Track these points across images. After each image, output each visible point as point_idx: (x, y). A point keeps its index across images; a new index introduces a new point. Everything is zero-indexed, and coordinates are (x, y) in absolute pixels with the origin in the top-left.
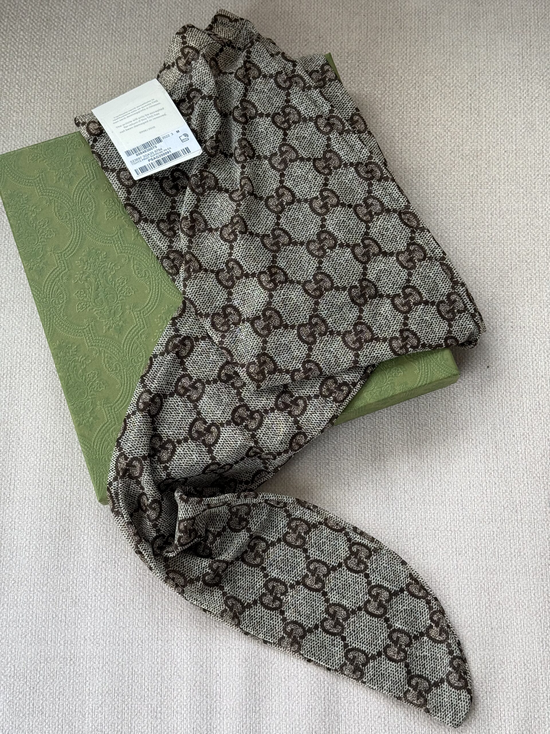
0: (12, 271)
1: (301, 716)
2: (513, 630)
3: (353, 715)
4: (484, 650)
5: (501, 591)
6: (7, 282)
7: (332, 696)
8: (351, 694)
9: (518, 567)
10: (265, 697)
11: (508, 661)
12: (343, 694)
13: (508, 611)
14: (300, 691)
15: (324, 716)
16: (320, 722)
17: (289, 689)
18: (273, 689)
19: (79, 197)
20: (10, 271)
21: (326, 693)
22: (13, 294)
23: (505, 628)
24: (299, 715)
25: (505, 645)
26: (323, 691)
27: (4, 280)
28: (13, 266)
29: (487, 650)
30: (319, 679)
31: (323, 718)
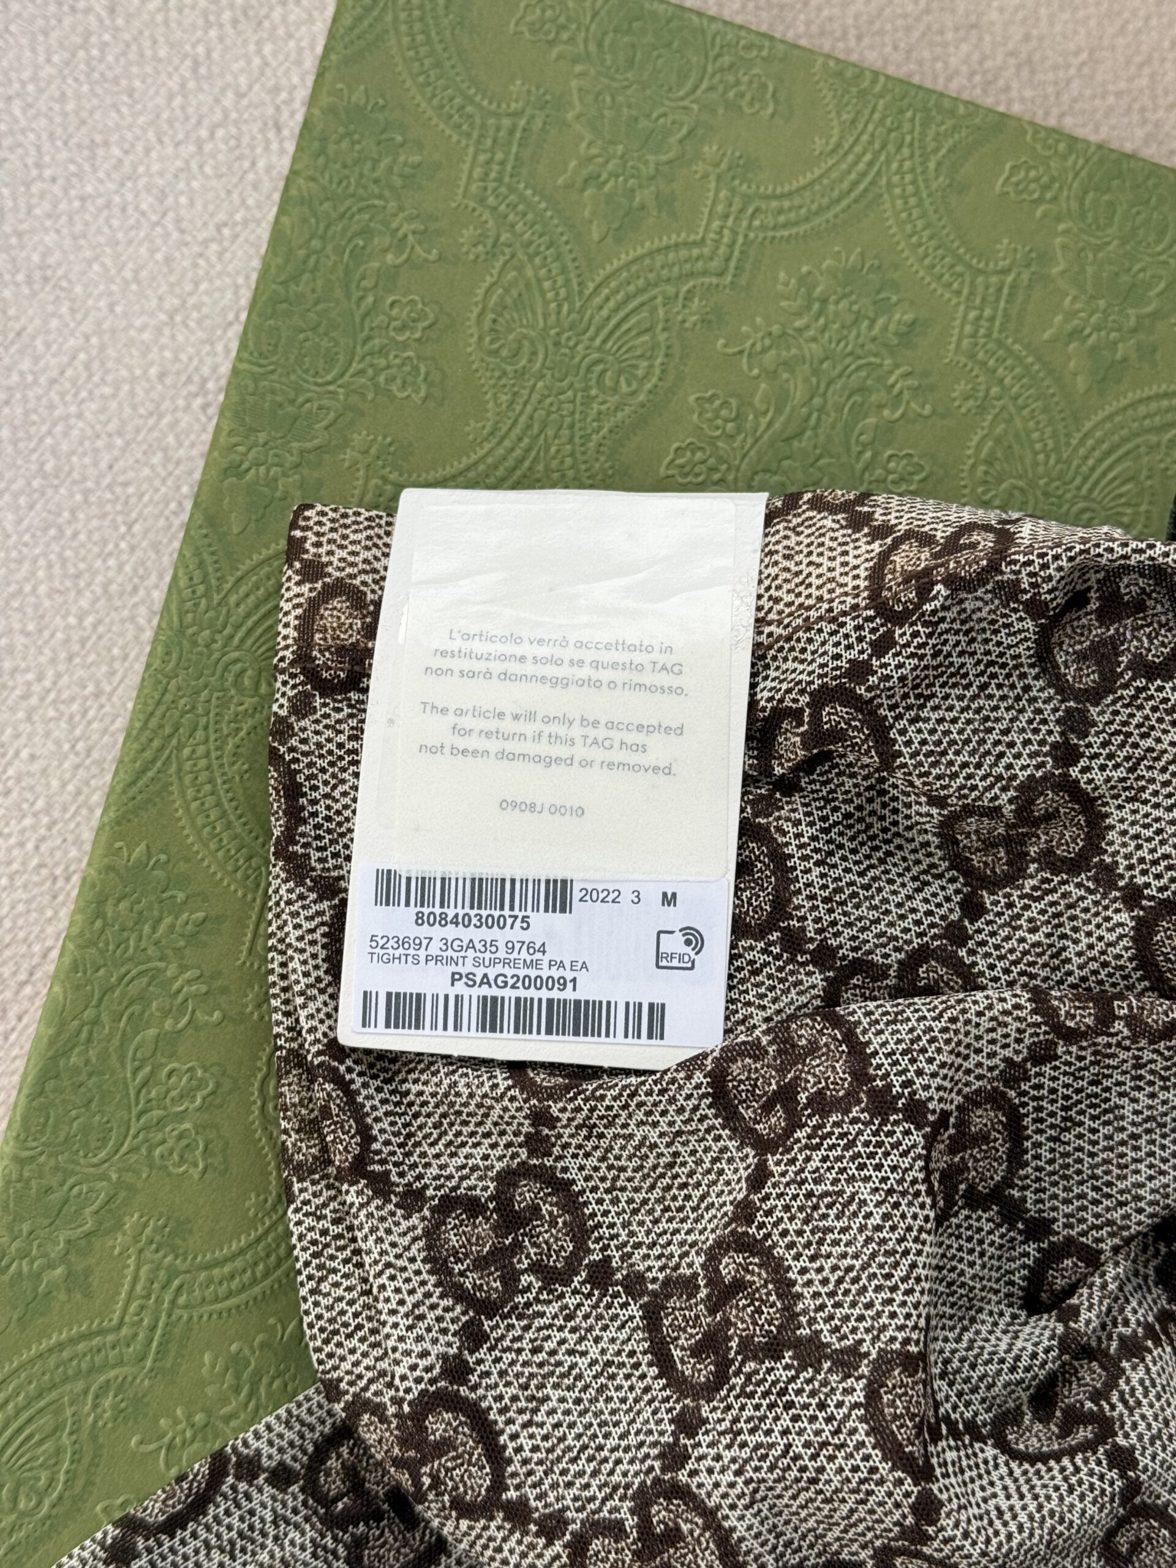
0: (162, 376)
6: (114, 405)
19: (616, 310)
20: (153, 371)
22: (103, 465)
27: (107, 390)
28: (177, 359)
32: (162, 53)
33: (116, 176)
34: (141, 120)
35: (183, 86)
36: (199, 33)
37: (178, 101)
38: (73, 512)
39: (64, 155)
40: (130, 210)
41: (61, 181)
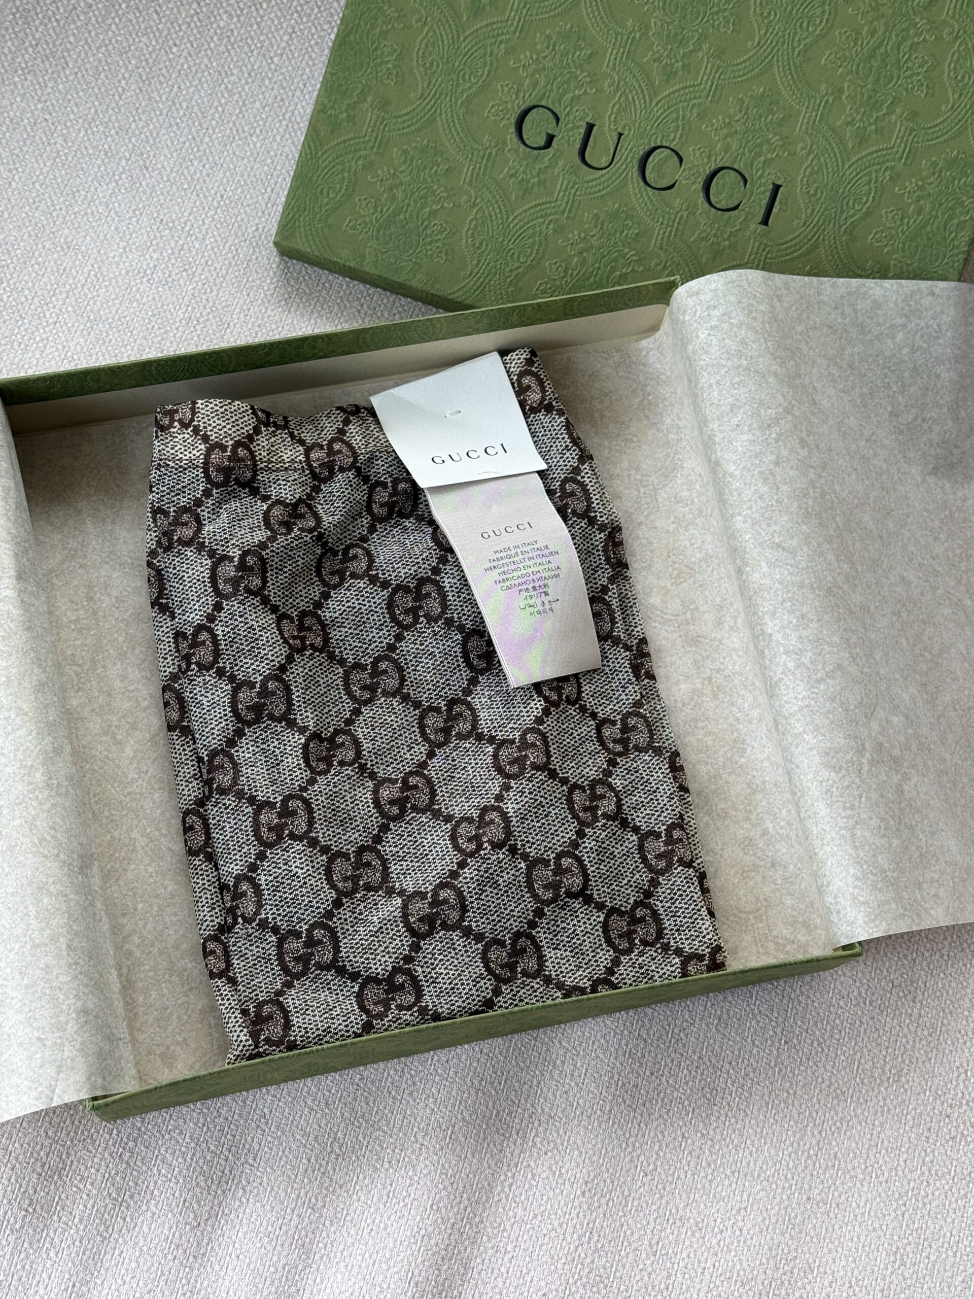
0: (127, 273)
1: (398, 1242)
2: (847, 1214)
3: (495, 1275)
4: (782, 1234)
5: (845, 1134)
6: (111, 288)
7: (468, 1226)
8: (505, 1234)
9: (888, 1101)
10: (341, 1187)
11: (821, 1270)
12: (489, 1230)
13: (848, 1176)
14: (412, 1195)
15: (443, 1259)
16: (430, 1267)
17: (391, 1185)
18: (361, 1176)
20: (123, 272)
21: (459, 1217)
22: (114, 312)
23: (834, 1205)
24: (396, 1241)
25: (824, 1239)
26: (455, 1210)
27: (107, 283)
28: (131, 265)
29: (787, 1236)
30: (455, 1186)
31: (440, 1262)
32: (91, 152)
33: (86, 202)
34: (90, 179)
35: (103, 162)
36: (104, 141)
37: (102, 168)
38: (107, 333)
39: (62, 199)
40: (95, 213)
41: (64, 209)
